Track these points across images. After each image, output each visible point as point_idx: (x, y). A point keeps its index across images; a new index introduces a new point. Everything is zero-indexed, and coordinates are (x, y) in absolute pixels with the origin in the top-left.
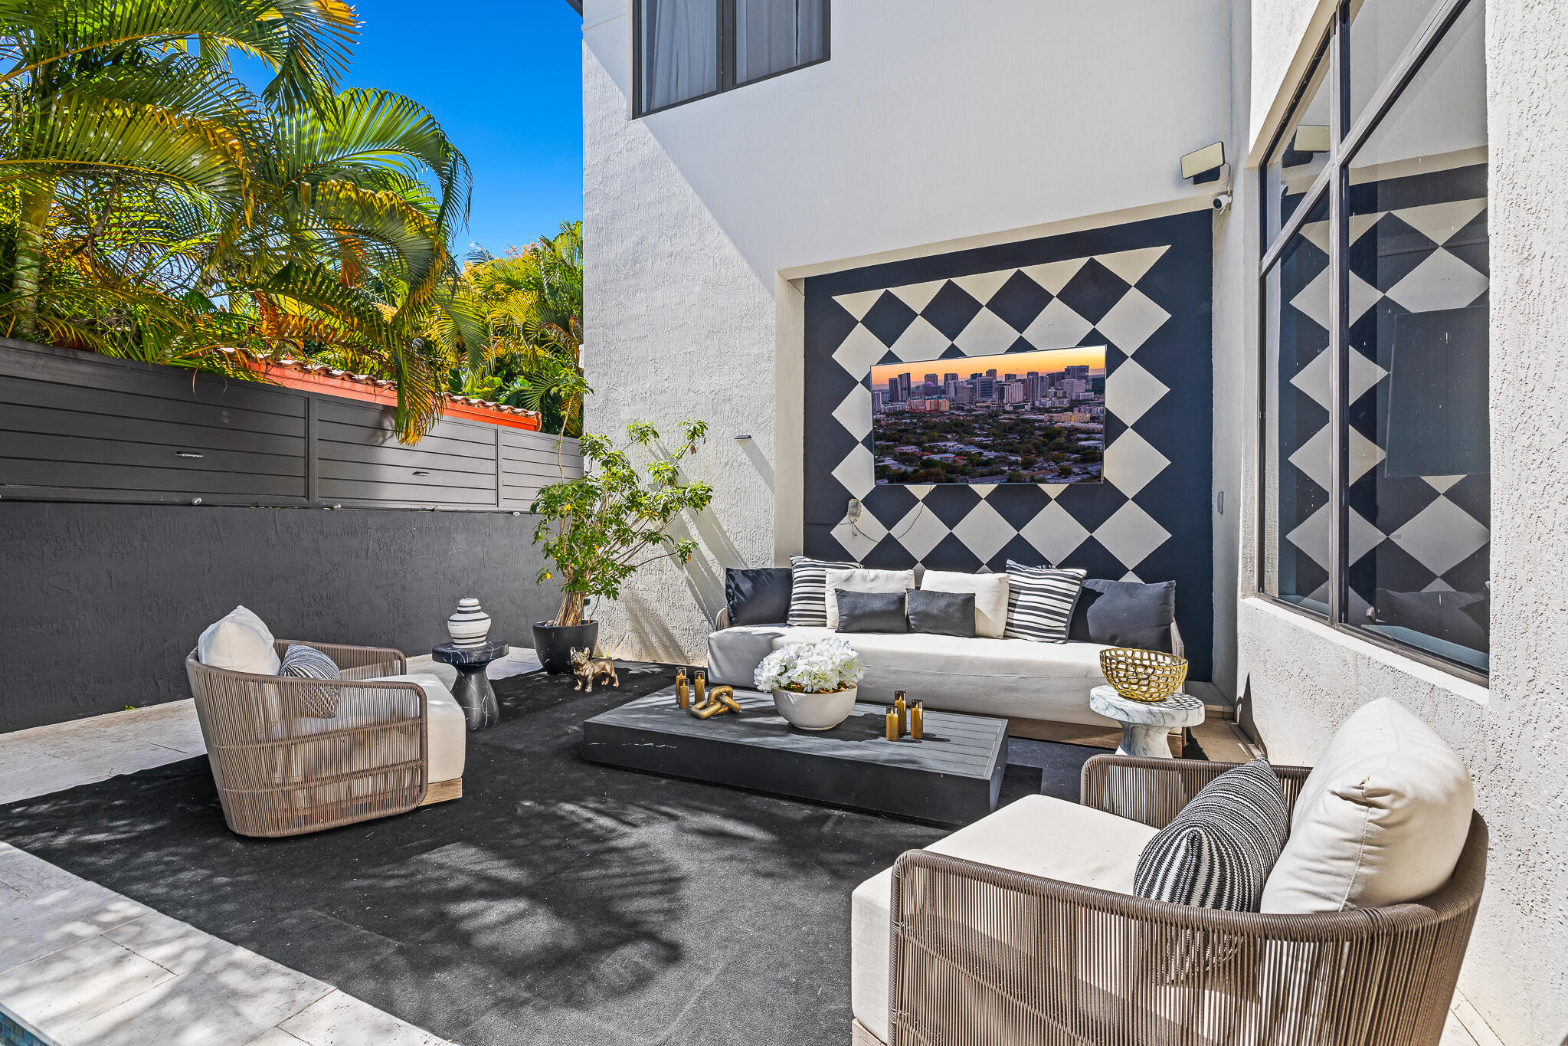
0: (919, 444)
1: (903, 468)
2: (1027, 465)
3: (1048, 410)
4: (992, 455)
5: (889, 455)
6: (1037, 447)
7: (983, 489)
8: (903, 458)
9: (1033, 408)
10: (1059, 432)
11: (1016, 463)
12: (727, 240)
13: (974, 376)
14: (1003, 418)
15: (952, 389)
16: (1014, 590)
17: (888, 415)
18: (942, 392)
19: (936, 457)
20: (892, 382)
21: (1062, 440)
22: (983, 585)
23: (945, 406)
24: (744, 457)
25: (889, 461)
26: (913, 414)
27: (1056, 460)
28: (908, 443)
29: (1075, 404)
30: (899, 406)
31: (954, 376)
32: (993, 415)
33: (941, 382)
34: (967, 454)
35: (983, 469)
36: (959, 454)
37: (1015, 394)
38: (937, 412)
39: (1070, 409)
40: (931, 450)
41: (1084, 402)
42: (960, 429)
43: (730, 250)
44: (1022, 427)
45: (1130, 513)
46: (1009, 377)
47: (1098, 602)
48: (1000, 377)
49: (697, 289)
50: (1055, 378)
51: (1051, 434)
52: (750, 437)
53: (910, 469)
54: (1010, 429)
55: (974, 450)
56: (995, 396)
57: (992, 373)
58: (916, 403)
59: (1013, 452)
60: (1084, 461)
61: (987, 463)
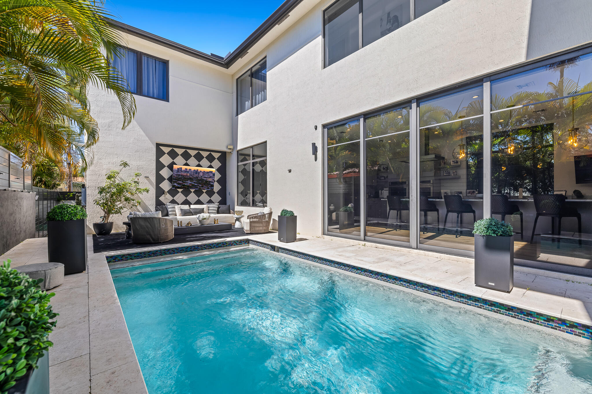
0: (182, 181)
1: (179, 186)
2: (202, 187)
3: (206, 178)
4: (196, 184)
5: (176, 183)
6: (204, 184)
7: (192, 190)
8: (179, 184)
9: (204, 177)
10: (208, 181)
11: (200, 186)
12: (141, 131)
13: (194, 170)
14: (199, 178)
15: (190, 172)
16: (209, 207)
17: (176, 175)
18: (188, 172)
19: (186, 184)
20: (178, 169)
21: (208, 183)
22: (204, 206)
23: (188, 175)
24: (147, 181)
25: (175, 184)
26: (182, 175)
27: (207, 186)
28: (180, 181)
29: (210, 177)
30: (179, 173)
31: (191, 170)
32: (197, 177)
33: (188, 170)
34: (192, 184)
35: (193, 186)
36: (190, 184)
37: (201, 174)
38: (187, 176)
39: (210, 178)
40: (185, 183)
41: (212, 177)
42: (191, 179)
43: (142, 133)
44: (202, 180)
45: (216, 195)
46: (200, 171)
47: (220, 208)
48: (199, 171)
49: (132, 140)
50: (208, 172)
51: (206, 182)
52: (148, 177)
53: (180, 186)
54: (200, 180)
55: (193, 183)
56: (198, 174)
57: (198, 170)
58: (183, 173)
59: (200, 184)
60: (211, 186)
61: (195, 186)
